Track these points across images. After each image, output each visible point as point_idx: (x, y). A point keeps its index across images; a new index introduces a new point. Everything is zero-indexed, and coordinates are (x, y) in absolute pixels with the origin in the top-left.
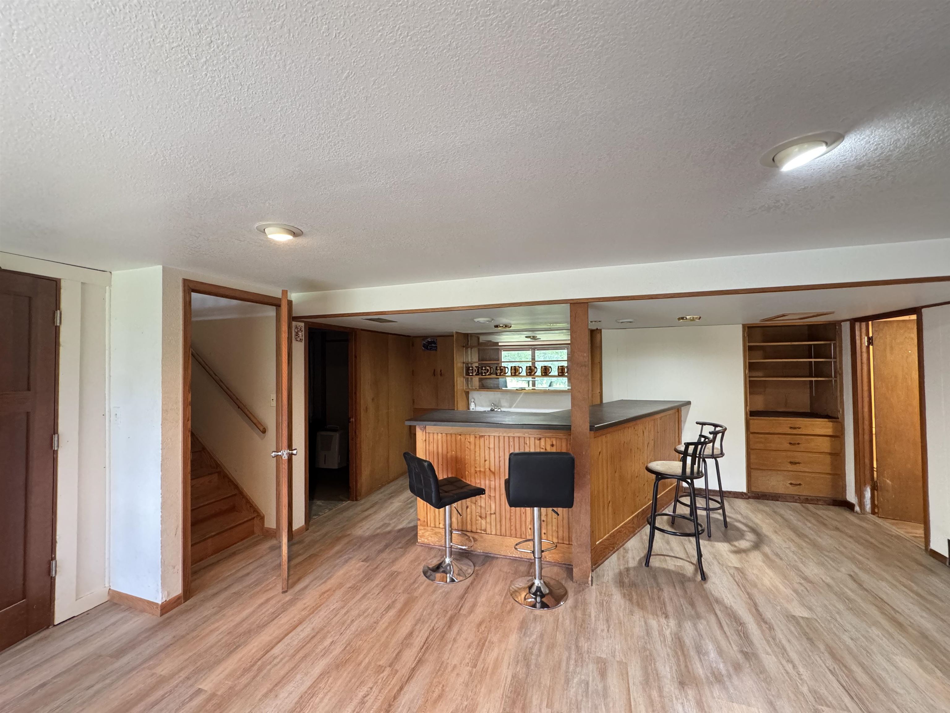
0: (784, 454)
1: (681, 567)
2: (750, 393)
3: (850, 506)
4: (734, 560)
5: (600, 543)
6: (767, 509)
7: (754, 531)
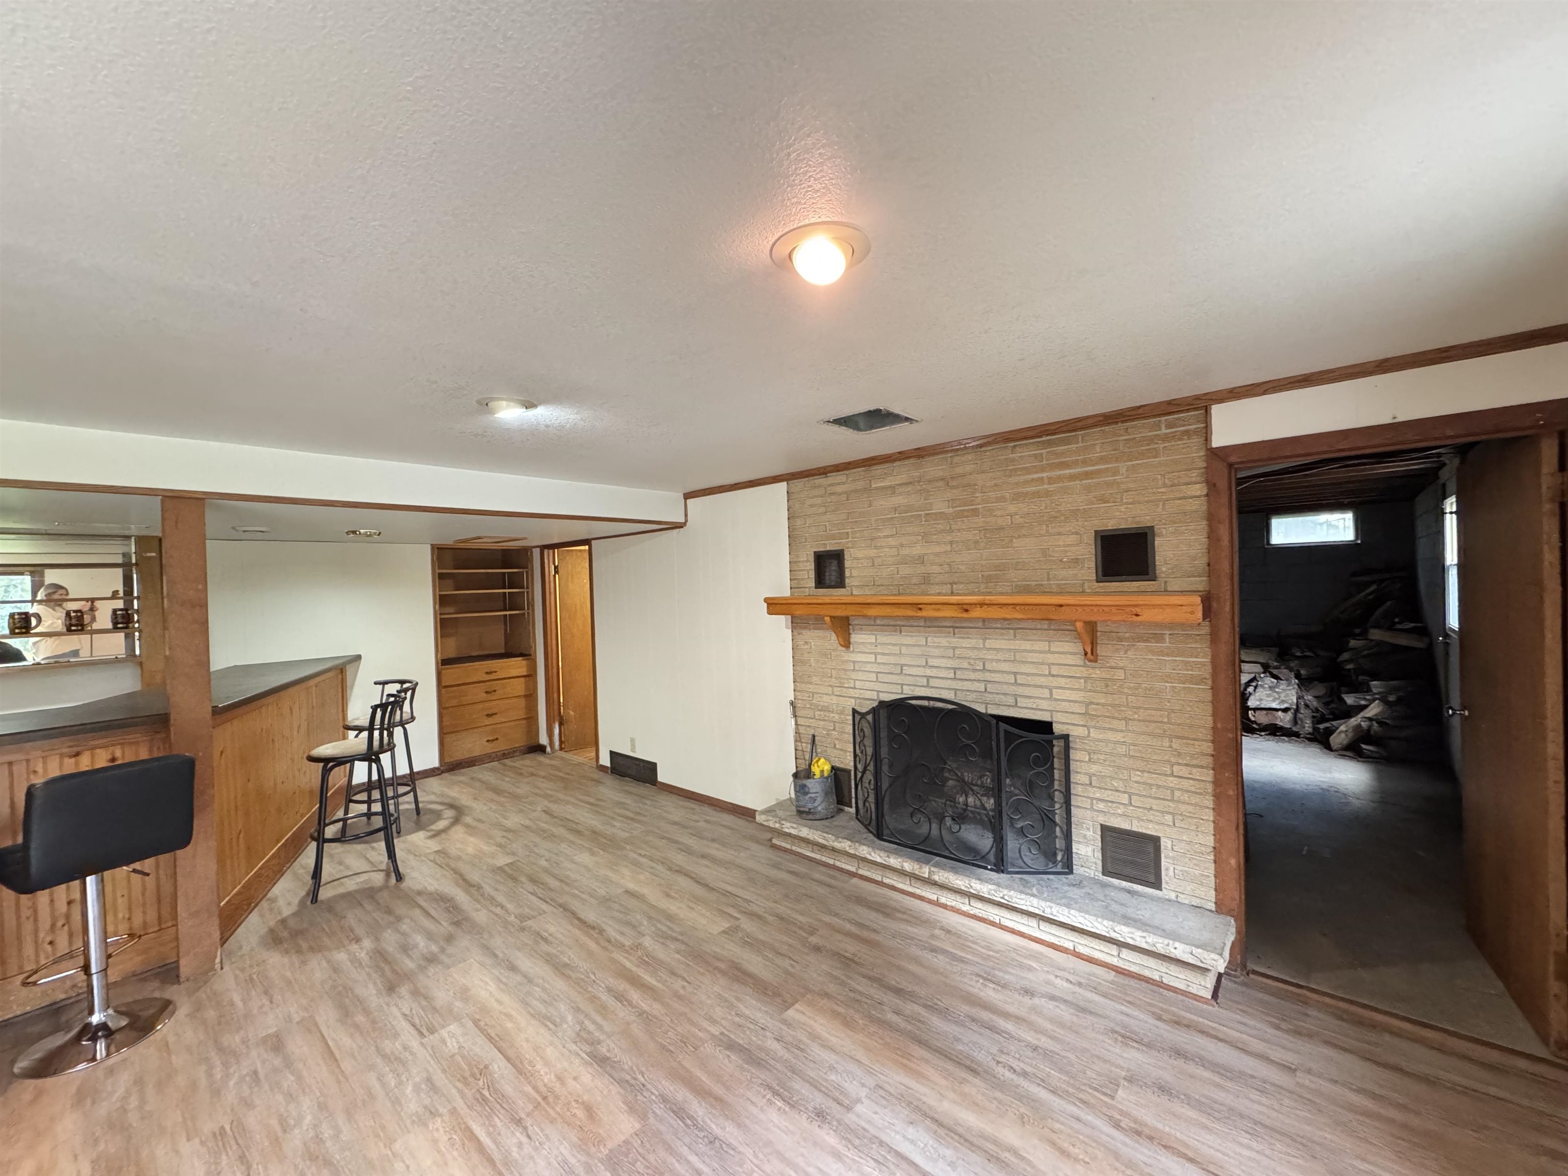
0: (480, 706)
1: (365, 882)
2: (441, 637)
3: (541, 749)
4: (433, 845)
5: (227, 902)
6: (462, 778)
7: (452, 806)
